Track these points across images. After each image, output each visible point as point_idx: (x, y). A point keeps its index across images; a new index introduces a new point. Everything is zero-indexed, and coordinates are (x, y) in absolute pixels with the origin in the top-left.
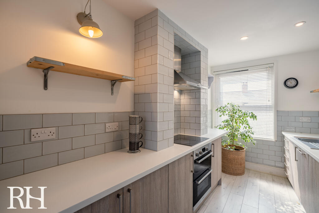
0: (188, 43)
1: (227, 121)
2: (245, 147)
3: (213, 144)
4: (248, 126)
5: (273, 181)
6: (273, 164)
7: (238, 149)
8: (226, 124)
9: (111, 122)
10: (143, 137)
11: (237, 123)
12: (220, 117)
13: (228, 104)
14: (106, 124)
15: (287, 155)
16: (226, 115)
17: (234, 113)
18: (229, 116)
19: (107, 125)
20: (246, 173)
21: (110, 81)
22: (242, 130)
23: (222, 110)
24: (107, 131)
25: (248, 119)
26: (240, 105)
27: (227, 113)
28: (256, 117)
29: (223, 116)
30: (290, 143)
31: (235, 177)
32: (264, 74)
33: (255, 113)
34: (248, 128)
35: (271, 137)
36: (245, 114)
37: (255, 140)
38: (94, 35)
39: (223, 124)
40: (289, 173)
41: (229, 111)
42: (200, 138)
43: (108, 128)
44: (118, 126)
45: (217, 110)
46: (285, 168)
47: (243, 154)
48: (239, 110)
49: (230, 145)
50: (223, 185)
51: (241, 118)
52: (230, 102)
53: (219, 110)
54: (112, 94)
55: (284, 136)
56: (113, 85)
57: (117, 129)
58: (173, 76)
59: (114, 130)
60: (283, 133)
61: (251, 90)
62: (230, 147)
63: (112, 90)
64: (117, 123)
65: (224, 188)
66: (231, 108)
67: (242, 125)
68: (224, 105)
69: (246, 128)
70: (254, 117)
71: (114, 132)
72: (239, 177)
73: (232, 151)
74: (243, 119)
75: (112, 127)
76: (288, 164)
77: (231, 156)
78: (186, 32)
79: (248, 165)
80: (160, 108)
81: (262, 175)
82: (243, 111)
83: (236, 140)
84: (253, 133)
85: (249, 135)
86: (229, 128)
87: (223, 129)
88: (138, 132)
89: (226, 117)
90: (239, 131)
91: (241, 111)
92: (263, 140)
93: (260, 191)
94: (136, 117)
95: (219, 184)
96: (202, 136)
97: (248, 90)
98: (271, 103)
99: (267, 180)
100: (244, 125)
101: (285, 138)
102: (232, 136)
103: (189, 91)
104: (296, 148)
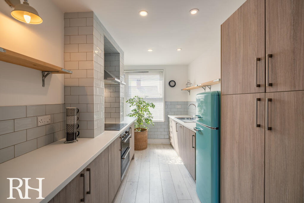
0: (112, 45)
1: (135, 110)
2: (147, 128)
3: (131, 128)
4: (149, 113)
5: (164, 148)
6: (163, 137)
7: (143, 130)
8: (135, 112)
9: (43, 115)
10: (79, 127)
11: (142, 111)
12: (130, 107)
13: (136, 97)
14: (38, 118)
15: (171, 130)
16: (135, 105)
17: (140, 104)
18: (137, 106)
19: (40, 118)
20: (148, 146)
21: (41, 71)
22: (146, 116)
23: (131, 101)
24: (39, 125)
25: (149, 108)
26: (143, 98)
27: (135, 103)
28: (154, 106)
29: (132, 106)
30: (173, 122)
31: (142, 151)
32: (158, 76)
33: (154, 104)
34: (149, 115)
35: (162, 119)
36: (148, 104)
37: (153, 122)
38: (31, 21)
39: (133, 113)
40: (172, 141)
41: (136, 102)
42: (120, 124)
43: (41, 121)
44: (50, 119)
45: (128, 101)
46: (169, 138)
47: (146, 133)
48: (143, 101)
49: (137, 129)
50: (135, 158)
51: (145, 108)
52: (137, 96)
53: (129, 101)
54: (43, 86)
55: (169, 118)
56: (44, 76)
57: (50, 122)
58: (103, 73)
59: (46, 123)
60: (169, 116)
61: (143, 86)
62: (137, 130)
63: (43, 81)
64: (50, 116)
65: (136, 161)
66: (138, 100)
67: (146, 112)
68: (132, 98)
69: (148, 114)
70: (153, 106)
71: (46, 125)
72: (144, 151)
73: (139, 133)
74: (146, 108)
75: (44, 120)
76: (171, 135)
77: (139, 136)
78: (111, 36)
79: (149, 141)
80: (96, 100)
81: (158, 146)
82: (146, 102)
83: (142, 124)
84: (152, 118)
85: (150, 119)
86: (137, 115)
87: (133, 116)
88: (76, 122)
89: (135, 107)
90: (144, 117)
91: (145, 102)
92: (157, 122)
93: (158, 156)
94: (74, 109)
95: (133, 159)
96: (121, 123)
97: (141, 86)
98: (162, 96)
99: (161, 148)
100: (147, 113)
101: (170, 119)
102: (139, 121)
103: (110, 85)
104: (177, 123)
